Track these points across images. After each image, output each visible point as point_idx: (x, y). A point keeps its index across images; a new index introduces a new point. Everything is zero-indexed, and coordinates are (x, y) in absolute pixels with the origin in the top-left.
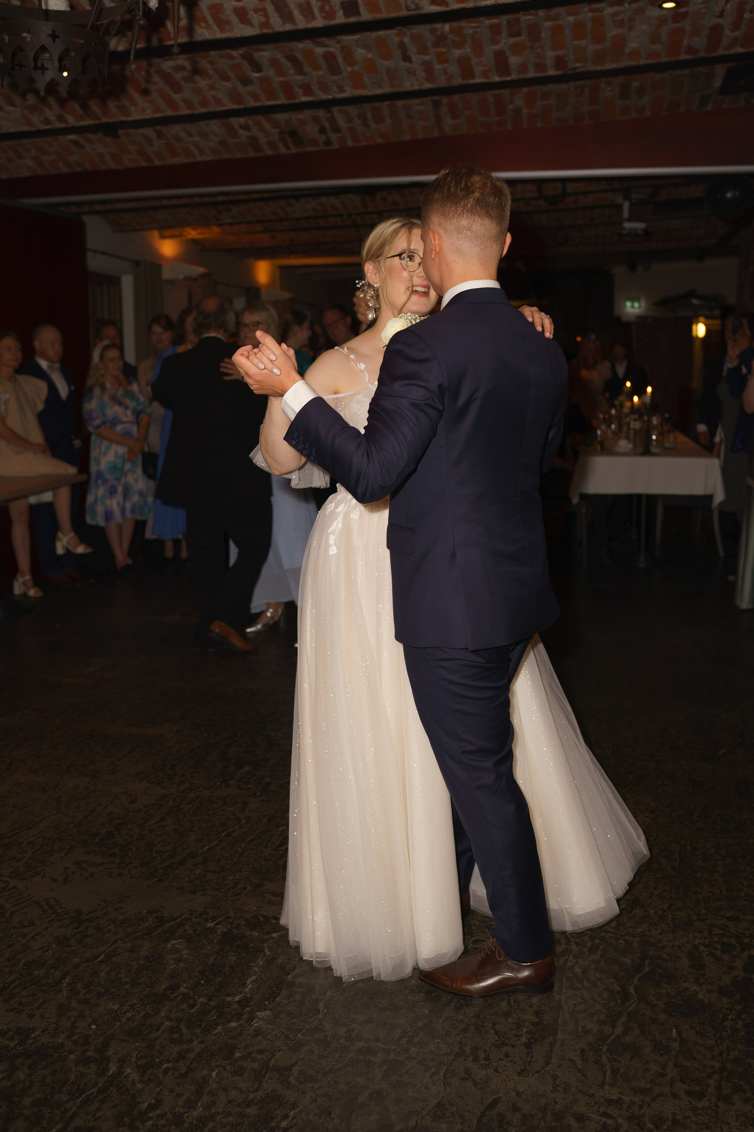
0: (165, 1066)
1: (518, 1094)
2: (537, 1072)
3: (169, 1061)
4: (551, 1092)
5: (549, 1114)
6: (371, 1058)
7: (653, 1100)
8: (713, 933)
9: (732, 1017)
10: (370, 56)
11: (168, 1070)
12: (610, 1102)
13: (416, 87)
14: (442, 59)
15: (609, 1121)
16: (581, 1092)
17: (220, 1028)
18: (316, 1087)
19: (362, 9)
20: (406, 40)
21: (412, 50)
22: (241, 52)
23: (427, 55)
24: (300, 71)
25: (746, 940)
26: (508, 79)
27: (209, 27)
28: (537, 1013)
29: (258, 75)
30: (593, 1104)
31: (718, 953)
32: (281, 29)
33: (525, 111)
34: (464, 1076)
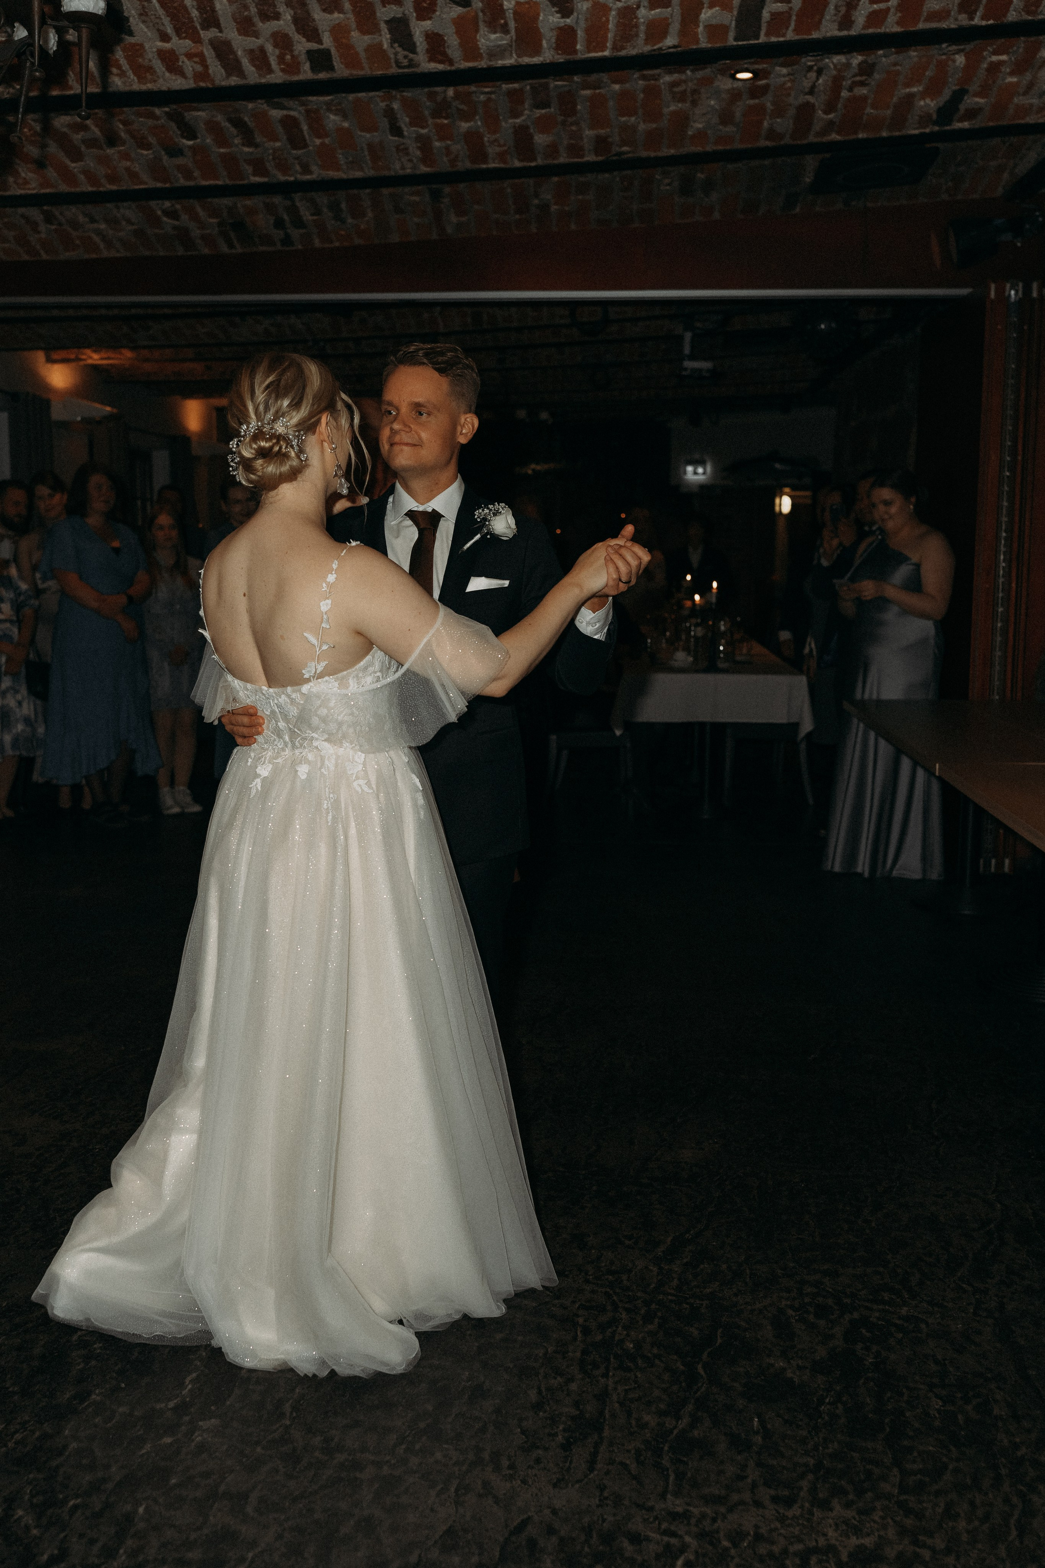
0: (71, 1503)
1: (554, 1512)
2: (578, 1481)
3: (77, 1496)
4: (598, 1506)
5: (595, 1536)
6: (358, 1475)
7: (731, 1510)
8: (804, 1292)
9: (830, 1400)
10: (346, 125)
11: (76, 1507)
12: (674, 1516)
13: (408, 171)
14: (444, 133)
15: (673, 1541)
16: (638, 1506)
17: (148, 1447)
18: (283, 1517)
19: (337, 63)
20: (396, 106)
21: (404, 120)
22: (167, 109)
23: (423, 127)
24: (249, 141)
25: (848, 1301)
26: (533, 164)
27: (122, 74)
28: (576, 1404)
29: (191, 143)
30: (651, 1520)
31: (811, 1318)
32: (223, 83)
33: (554, 208)
34: (481, 1491)
